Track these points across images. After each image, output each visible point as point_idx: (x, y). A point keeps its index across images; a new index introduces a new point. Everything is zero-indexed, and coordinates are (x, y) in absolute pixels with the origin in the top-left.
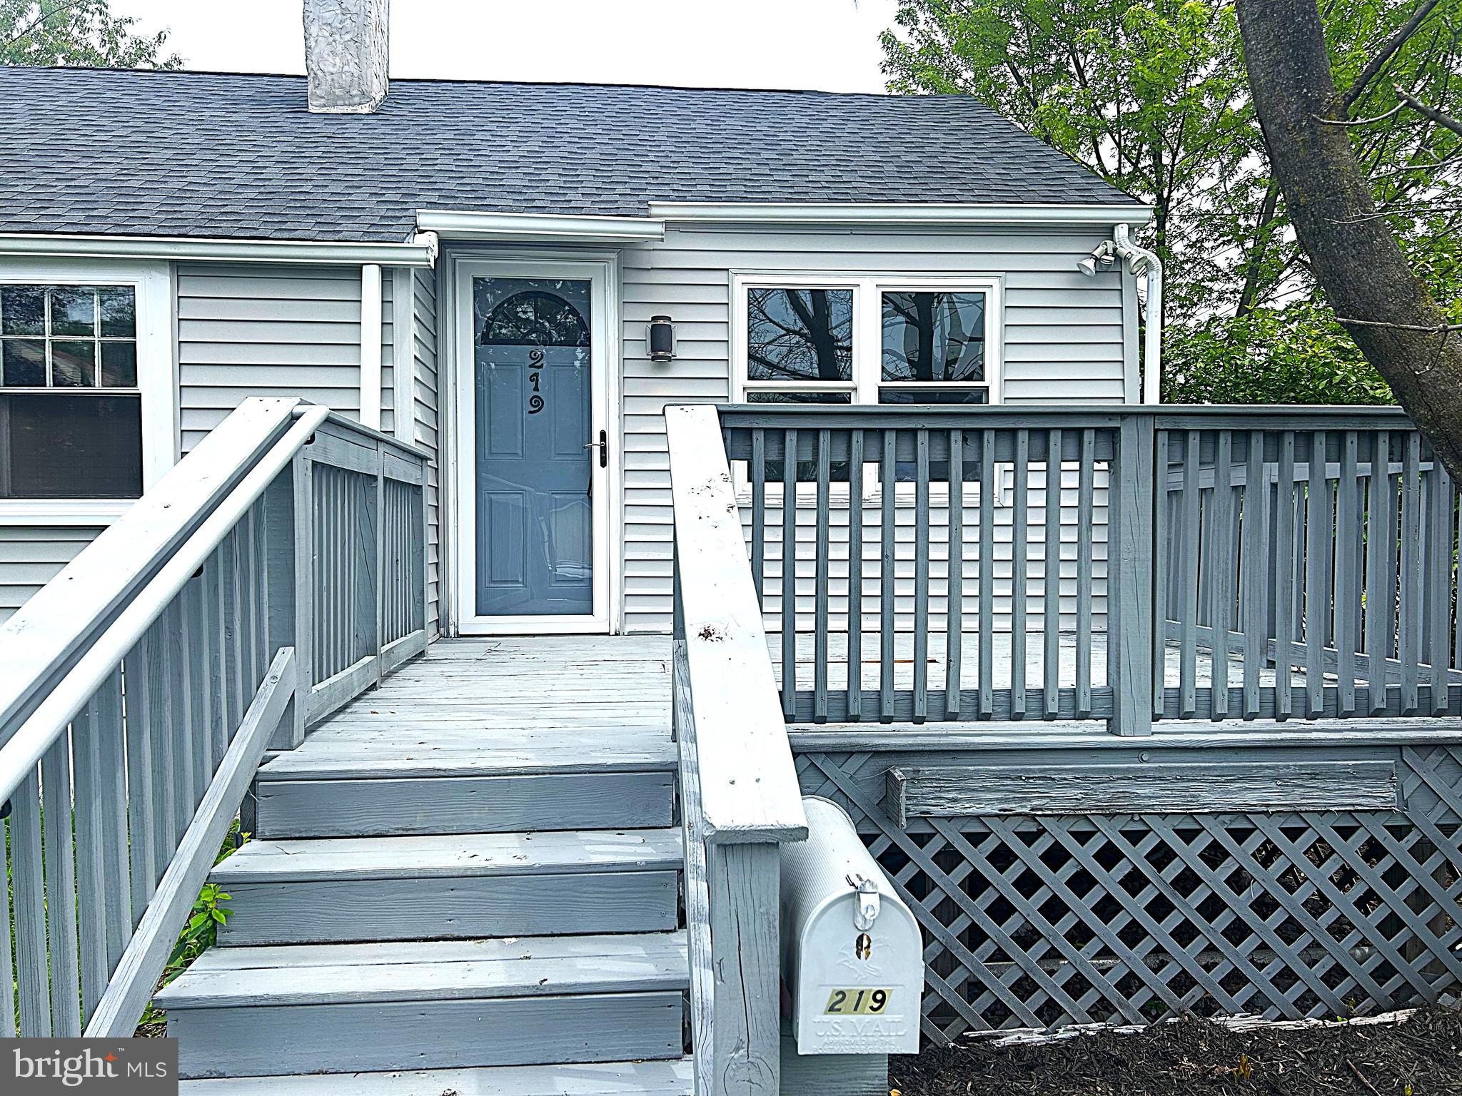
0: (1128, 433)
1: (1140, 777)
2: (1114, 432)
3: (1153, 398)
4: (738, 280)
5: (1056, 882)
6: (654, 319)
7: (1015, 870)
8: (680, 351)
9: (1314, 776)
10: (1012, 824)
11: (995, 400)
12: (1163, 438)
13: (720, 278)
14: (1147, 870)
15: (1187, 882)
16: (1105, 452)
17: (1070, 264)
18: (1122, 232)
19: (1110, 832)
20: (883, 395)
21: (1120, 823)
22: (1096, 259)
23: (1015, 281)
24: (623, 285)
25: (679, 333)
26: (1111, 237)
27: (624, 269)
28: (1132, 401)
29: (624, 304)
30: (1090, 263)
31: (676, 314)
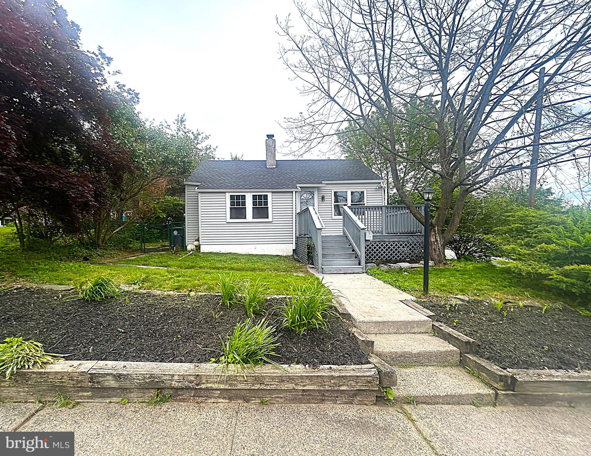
1: (385, 238)
2: (382, 208)
3: (386, 205)
4: (333, 191)
5: (377, 248)
6: (322, 196)
8: (325, 200)
9: (400, 238)
10: (373, 242)
11: (366, 205)
12: (386, 208)
13: (330, 190)
14: (386, 247)
15: (389, 248)
16: (381, 210)
17: (375, 188)
18: (382, 183)
19: (382, 243)
20: (352, 205)
23: (368, 190)
24: (318, 192)
25: (325, 197)
26: (380, 184)
27: (318, 190)
28: (384, 205)
29: (318, 194)
30: (378, 187)
31: (325, 195)
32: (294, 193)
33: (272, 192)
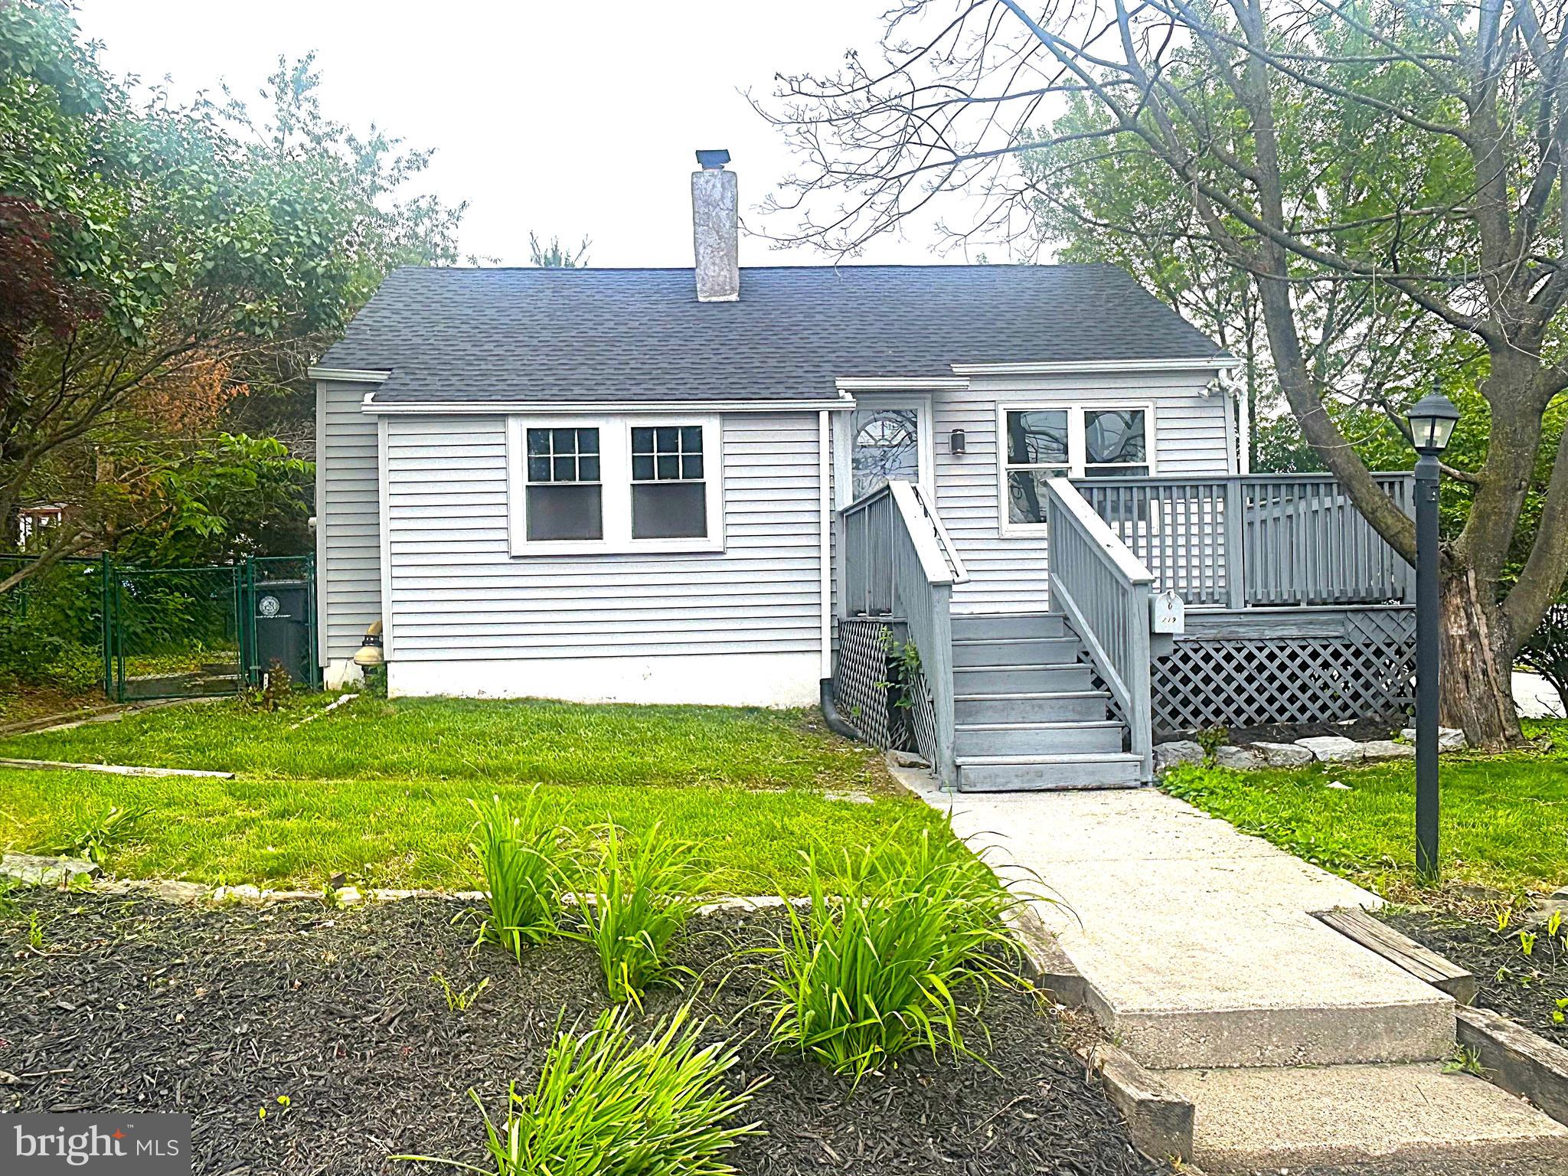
0: (1230, 485)
1: (1240, 625)
2: (1225, 486)
3: (1245, 470)
4: (1001, 407)
5: (1208, 668)
6: (954, 431)
7: (1191, 664)
8: (968, 449)
9: (1311, 623)
10: (1189, 645)
11: (1153, 474)
12: (1244, 487)
13: (991, 406)
14: (1245, 663)
15: (1261, 668)
16: (1221, 493)
17: (1194, 392)
18: (1223, 374)
19: (1229, 647)
20: (1088, 471)
21: (1233, 644)
22: (1209, 390)
23: (1161, 403)
24: (934, 412)
25: (969, 439)
26: (1217, 376)
27: (935, 402)
28: (1233, 473)
29: (935, 422)
30: (1205, 392)
31: (966, 427)
32: (824, 417)
33: (724, 415)
